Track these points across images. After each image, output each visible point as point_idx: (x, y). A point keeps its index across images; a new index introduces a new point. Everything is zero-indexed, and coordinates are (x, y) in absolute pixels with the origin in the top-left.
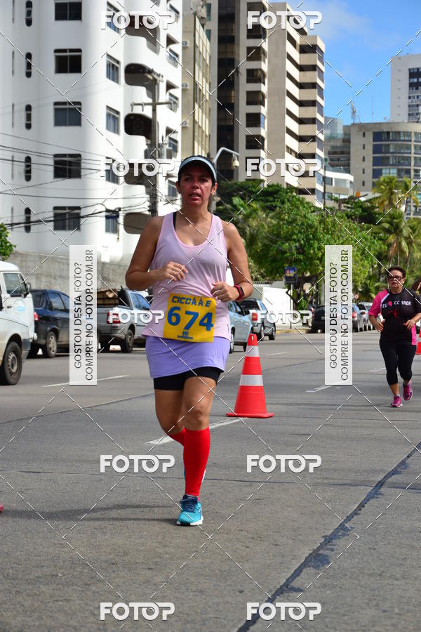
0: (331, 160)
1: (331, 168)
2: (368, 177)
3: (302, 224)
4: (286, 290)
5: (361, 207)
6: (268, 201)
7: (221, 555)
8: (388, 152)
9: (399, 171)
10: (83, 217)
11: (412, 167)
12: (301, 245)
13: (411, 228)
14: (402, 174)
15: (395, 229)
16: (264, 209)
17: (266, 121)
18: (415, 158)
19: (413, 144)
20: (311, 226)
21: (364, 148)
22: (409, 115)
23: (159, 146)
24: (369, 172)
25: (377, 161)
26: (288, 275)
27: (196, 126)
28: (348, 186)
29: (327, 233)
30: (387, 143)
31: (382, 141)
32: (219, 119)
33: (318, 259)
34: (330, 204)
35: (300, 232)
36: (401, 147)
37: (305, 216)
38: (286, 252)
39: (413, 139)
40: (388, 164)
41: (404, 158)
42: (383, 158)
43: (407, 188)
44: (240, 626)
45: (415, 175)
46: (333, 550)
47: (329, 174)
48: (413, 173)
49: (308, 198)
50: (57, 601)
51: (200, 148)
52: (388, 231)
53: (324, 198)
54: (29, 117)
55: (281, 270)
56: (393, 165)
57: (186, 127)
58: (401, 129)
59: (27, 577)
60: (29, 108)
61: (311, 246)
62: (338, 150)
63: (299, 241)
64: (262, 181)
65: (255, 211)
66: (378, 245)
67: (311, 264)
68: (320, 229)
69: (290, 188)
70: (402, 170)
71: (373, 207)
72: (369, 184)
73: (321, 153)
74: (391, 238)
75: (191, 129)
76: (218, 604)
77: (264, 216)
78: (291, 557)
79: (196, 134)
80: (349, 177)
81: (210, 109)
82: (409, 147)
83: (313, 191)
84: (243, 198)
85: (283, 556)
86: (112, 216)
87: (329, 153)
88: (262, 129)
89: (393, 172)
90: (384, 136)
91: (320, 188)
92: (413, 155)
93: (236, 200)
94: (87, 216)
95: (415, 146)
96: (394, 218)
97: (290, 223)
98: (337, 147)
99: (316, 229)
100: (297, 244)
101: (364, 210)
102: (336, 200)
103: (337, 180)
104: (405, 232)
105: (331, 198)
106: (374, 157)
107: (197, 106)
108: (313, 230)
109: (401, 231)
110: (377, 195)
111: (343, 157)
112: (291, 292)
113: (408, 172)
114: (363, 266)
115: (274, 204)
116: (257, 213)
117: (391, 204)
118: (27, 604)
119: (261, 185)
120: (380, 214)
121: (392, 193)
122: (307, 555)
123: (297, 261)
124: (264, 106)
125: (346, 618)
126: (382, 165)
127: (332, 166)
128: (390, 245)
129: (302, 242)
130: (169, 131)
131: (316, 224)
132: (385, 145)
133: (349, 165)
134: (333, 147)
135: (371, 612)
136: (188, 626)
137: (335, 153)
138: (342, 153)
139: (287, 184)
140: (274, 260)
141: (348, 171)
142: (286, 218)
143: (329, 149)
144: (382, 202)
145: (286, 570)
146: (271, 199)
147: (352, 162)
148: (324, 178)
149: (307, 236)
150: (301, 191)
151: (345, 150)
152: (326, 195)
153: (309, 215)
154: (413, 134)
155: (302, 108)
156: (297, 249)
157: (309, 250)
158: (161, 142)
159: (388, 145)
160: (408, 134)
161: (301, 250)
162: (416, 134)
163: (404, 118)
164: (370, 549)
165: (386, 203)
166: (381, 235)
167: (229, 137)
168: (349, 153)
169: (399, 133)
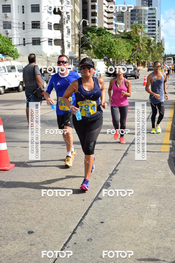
0: (118, 19)
1: (118, 21)
2: (129, 24)
3: (109, 42)
4: (104, 62)
5: (127, 34)
6: (98, 33)
7: (79, 184)
8: (135, 16)
9: (139, 22)
10: (41, 42)
11: (143, 21)
12: (108, 48)
13: (143, 40)
14: (140, 23)
15: (138, 41)
16: (97, 35)
17: (97, 7)
18: (144, 18)
19: (143, 13)
20: (111, 43)
21: (128, 15)
22: (142, 4)
23: (64, 19)
24: (129, 22)
25: (132, 19)
26: (104, 58)
27: (76, 10)
28: (123, 27)
29: (116, 44)
30: (135, 13)
31: (133, 12)
32: (83, 7)
33: (114, 53)
34: (118, 33)
35: (108, 44)
36: (139, 14)
37: (109, 39)
38: (104, 51)
39: (143, 12)
40: (135, 20)
41: (140, 18)
42: (134, 18)
43: (141, 28)
44: (82, 216)
45: (144, 23)
46: (111, 180)
47: (117, 23)
48: (143, 22)
49: (111, 31)
50: (29, 207)
51: (77, 17)
52: (135, 42)
53: (116, 31)
54: (23, 10)
55: (103, 56)
56: (137, 20)
57: (72, 11)
58: (139, 8)
59: (21, 196)
60: (23, 7)
61: (111, 49)
62: (120, 16)
63: (108, 47)
64: (96, 26)
65: (94, 36)
66: (132, 47)
67: (112, 54)
68: (114, 43)
69: (105, 28)
70: (140, 21)
71: (131, 34)
72: (130, 26)
73: (114, 17)
74: (137, 44)
75: (74, 11)
76: (76, 206)
77: (97, 38)
78: (99, 184)
79: (75, 13)
80: (123, 24)
81: (80, 4)
82: (142, 14)
83: (112, 29)
84: (91, 32)
85: (97, 184)
86: (50, 41)
87: (117, 17)
88: (96, 10)
89: (137, 22)
90: (134, 11)
91: (114, 28)
92: (143, 17)
93: (89, 33)
94: (42, 42)
95: (144, 14)
96: (137, 38)
97: (105, 42)
98: (119, 15)
99: (113, 43)
100: (107, 48)
101: (128, 35)
102: (119, 32)
103: (120, 25)
104: (141, 42)
105: (118, 31)
106: (131, 18)
107: (75, 4)
108: (112, 44)
109: (140, 42)
110: (132, 30)
111: (121, 18)
112: (106, 63)
113: (141, 22)
114: (128, 54)
115: (100, 34)
116: (95, 37)
117: (136, 33)
118: (21, 208)
119: (96, 28)
120: (133, 36)
121: (137, 29)
122: (104, 183)
123: (107, 53)
124: (96, 2)
125: (113, 211)
126: (134, 20)
127: (118, 20)
128: (136, 47)
129: (109, 48)
130: (67, 13)
131: (113, 42)
132: (134, 14)
133: (123, 20)
134: (118, 15)
135: (121, 208)
136: (67, 216)
137: (119, 16)
138: (121, 16)
139: (104, 27)
140: (100, 53)
141: (123, 22)
142: (104, 40)
143: (117, 15)
144: (134, 32)
145: (97, 190)
146: (99, 32)
147: (124, 19)
148: (116, 25)
149: (110, 46)
150: (109, 29)
151: (122, 15)
152: (116, 30)
153: (111, 39)
154: (143, 10)
155: (108, 3)
156: (107, 50)
157: (111, 50)
158: (64, 18)
159: (135, 14)
160: (141, 10)
161: (109, 50)
162: (144, 10)
163: (140, 5)
164: (123, 179)
165: (135, 32)
166: (133, 43)
167: (86, 13)
168: (123, 16)
169: (139, 10)
